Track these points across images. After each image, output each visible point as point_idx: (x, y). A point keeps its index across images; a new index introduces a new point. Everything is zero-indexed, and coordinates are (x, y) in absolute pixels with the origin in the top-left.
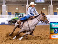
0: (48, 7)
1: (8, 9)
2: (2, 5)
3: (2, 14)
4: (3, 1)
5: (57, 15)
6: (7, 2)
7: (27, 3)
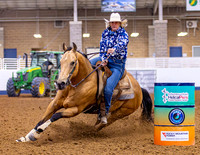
0: (150, 27)
1: (5, 38)
5: (181, 56)
7: (73, 15)
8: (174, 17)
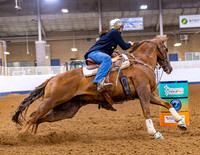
1: (51, 52)
2: (36, 42)
3: (36, 65)
4: (37, 31)
5: (177, 60)
6: (47, 32)
8: (172, 33)
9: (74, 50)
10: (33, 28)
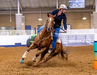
0: (91, 15)
2: (16, 14)
4: (17, 7)
9: (40, 20)
10: (14, 5)
